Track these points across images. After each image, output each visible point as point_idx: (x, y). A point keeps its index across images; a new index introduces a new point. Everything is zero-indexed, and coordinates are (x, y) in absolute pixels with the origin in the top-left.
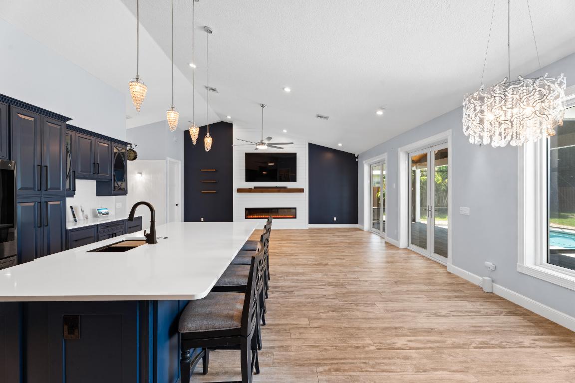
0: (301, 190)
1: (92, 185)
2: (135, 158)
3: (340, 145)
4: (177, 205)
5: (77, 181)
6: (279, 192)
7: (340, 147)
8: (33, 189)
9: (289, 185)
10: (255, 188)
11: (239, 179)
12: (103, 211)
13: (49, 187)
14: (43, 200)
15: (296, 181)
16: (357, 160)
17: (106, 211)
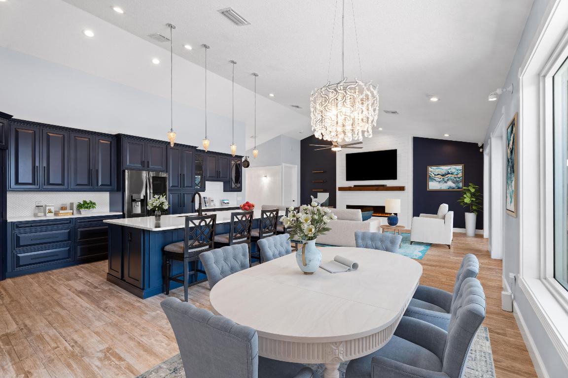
0: (402, 189)
1: (220, 185)
2: (248, 166)
3: (447, 135)
4: (294, 201)
5: (207, 183)
6: (377, 190)
7: (447, 137)
8: (178, 186)
9: (389, 183)
10: (355, 186)
11: (341, 179)
12: (226, 202)
13: (185, 186)
14: (182, 193)
15: (396, 179)
16: (481, 150)
17: (227, 201)
